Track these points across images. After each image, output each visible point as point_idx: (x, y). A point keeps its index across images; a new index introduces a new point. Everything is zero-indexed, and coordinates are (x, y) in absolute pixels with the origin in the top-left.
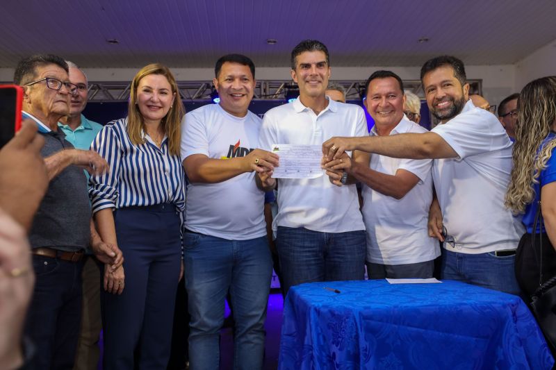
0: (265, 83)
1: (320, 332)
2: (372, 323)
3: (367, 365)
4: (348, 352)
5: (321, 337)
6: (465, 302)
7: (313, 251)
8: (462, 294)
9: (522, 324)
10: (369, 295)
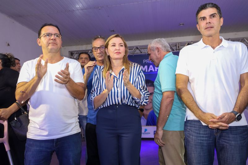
0: (179, 44)
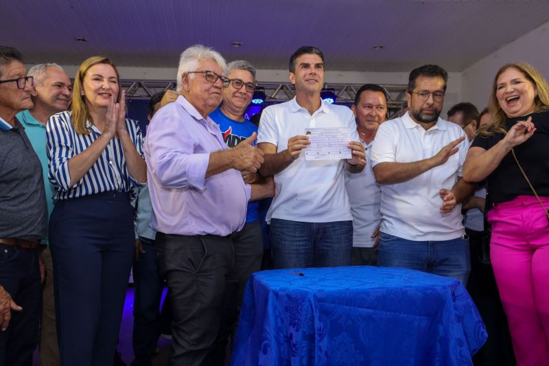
1: (278, 314)
2: (327, 304)
3: (320, 344)
4: (304, 333)
5: (279, 319)
6: (408, 284)
7: (303, 241)
8: (406, 278)
9: (459, 303)
10: (323, 280)
